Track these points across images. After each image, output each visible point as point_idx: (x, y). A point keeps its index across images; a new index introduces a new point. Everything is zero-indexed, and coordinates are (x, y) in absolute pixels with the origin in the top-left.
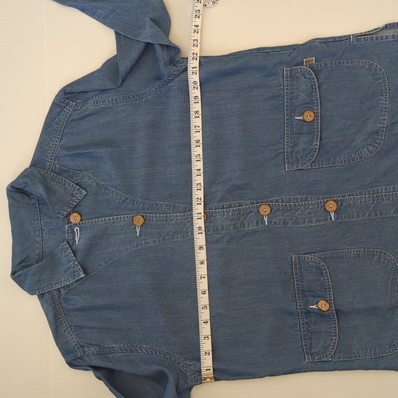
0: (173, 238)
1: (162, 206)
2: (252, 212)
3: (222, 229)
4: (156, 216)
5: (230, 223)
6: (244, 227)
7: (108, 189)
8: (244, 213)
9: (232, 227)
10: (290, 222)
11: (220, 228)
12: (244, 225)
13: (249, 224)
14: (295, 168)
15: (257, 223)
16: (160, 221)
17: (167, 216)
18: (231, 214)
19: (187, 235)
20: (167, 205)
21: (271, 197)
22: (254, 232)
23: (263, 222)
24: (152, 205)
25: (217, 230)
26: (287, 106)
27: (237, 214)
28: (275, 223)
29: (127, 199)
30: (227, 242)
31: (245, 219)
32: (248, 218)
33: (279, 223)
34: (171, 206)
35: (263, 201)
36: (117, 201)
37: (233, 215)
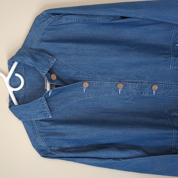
0: (103, 94)
1: (98, 78)
2: (148, 87)
3: (131, 93)
4: (95, 83)
5: (136, 91)
6: (142, 94)
7: (69, 67)
8: (144, 87)
9: (136, 93)
10: (167, 94)
11: (130, 93)
12: (142, 93)
13: (145, 93)
14: (175, 68)
15: (149, 93)
16: (97, 85)
17: (101, 83)
18: (137, 86)
19: (111, 94)
20: (101, 78)
21: (159, 81)
22: (147, 97)
23: (152, 93)
24: (93, 77)
25: (128, 93)
26: (173, 38)
27: (140, 87)
28: (159, 94)
29: (80, 72)
30: (132, 100)
31: (143, 90)
32: (145, 90)
33: (161, 94)
34: (103, 78)
35: (154, 82)
36: (73, 73)
37: (138, 87)
